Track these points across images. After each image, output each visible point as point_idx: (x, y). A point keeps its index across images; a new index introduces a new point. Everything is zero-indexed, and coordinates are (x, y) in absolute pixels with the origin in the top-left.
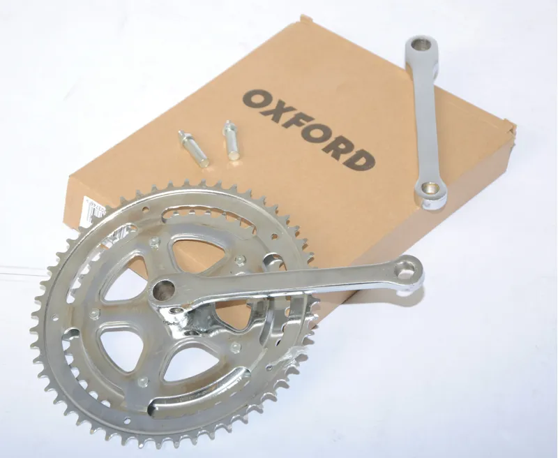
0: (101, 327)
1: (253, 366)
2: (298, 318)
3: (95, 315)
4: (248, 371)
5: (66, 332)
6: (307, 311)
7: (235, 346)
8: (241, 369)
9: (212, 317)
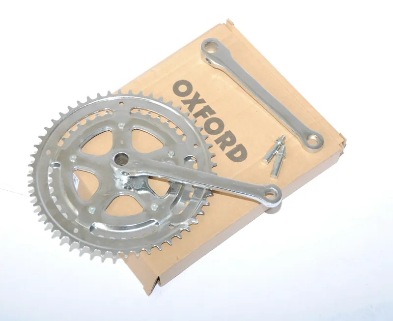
0: (75, 167)
1: (162, 221)
2: (198, 200)
3: (73, 159)
4: (157, 223)
5: (53, 163)
6: (203, 197)
7: (154, 206)
8: (154, 221)
9: (145, 183)
